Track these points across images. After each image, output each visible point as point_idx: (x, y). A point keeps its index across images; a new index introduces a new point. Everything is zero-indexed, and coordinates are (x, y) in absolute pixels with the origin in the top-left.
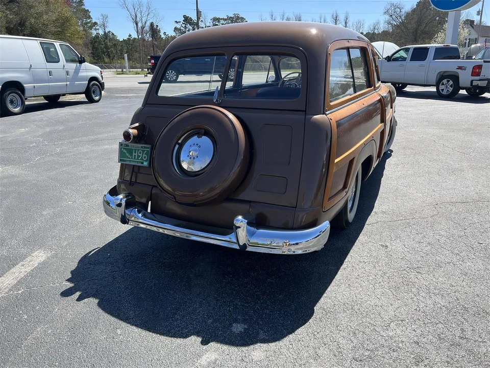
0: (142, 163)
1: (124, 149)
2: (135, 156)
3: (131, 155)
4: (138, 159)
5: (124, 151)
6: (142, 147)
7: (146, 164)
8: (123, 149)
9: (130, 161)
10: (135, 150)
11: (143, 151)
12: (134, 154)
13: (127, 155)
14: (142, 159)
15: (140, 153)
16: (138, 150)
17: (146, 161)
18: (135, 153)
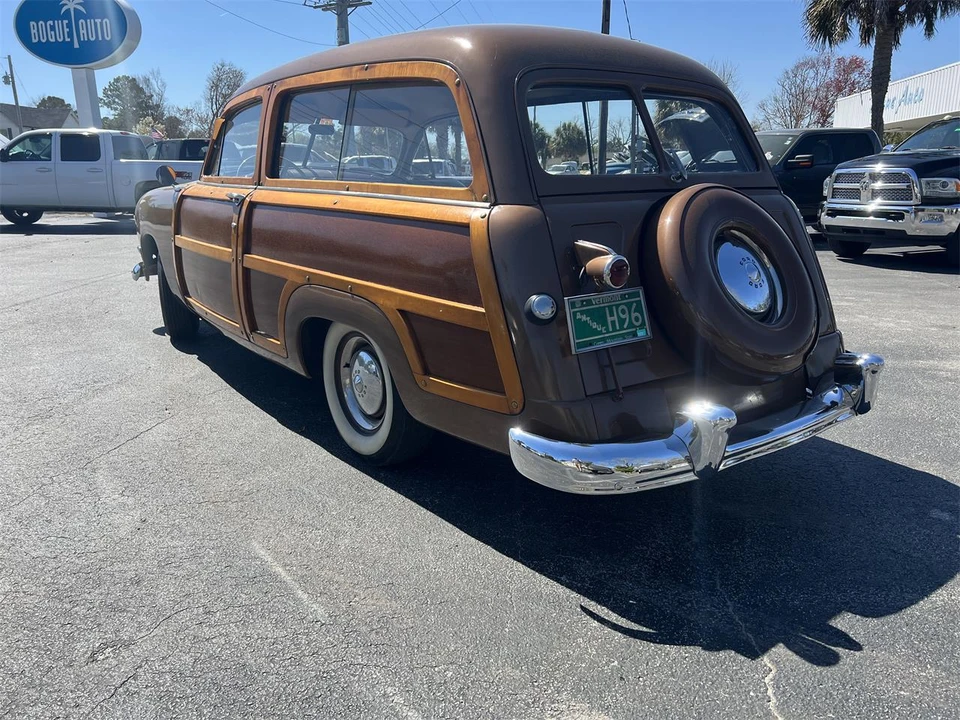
0: (635, 334)
1: (582, 313)
2: (613, 322)
3: (604, 323)
4: (622, 328)
5: (584, 318)
6: (623, 297)
7: (641, 333)
8: (579, 316)
9: (604, 340)
10: (610, 308)
11: (629, 306)
12: (609, 319)
13: (595, 326)
14: (631, 325)
15: (623, 312)
16: (617, 306)
17: (642, 326)
18: (612, 315)
